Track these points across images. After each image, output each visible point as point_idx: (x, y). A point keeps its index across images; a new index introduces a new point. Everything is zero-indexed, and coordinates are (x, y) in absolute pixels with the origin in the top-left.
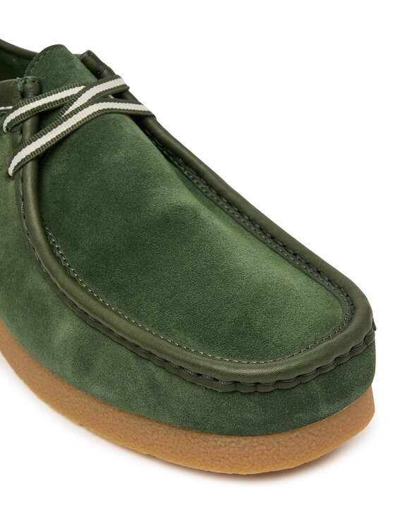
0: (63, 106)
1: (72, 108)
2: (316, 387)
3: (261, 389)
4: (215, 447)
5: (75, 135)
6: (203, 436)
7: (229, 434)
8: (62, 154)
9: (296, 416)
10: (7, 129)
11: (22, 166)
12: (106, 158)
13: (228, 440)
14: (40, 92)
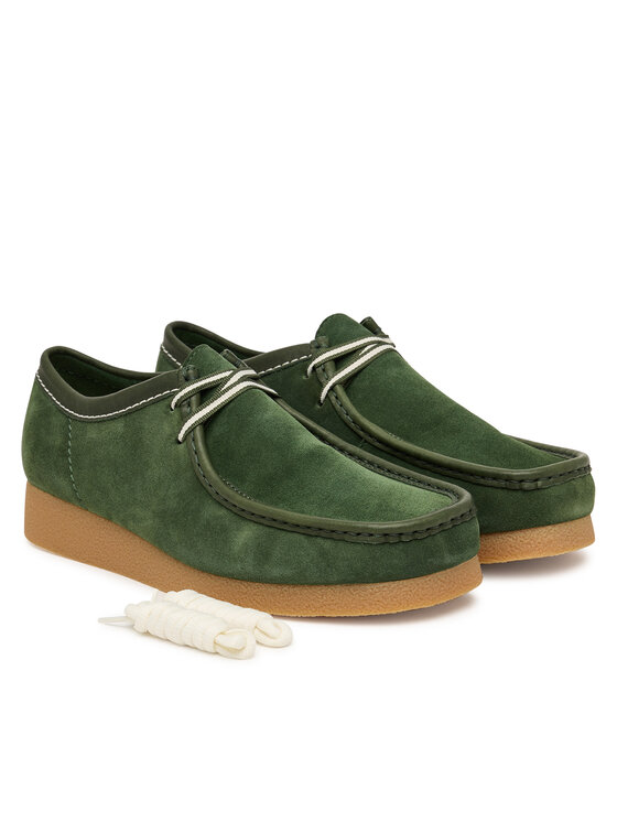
0: (218, 385)
1: (226, 386)
2: (440, 539)
3: (404, 539)
4: (371, 594)
5: (232, 404)
6: (363, 587)
7: (382, 581)
8: (222, 419)
9: (429, 560)
10: (176, 406)
11: (192, 429)
12: (260, 417)
13: (382, 585)
14: (199, 377)
